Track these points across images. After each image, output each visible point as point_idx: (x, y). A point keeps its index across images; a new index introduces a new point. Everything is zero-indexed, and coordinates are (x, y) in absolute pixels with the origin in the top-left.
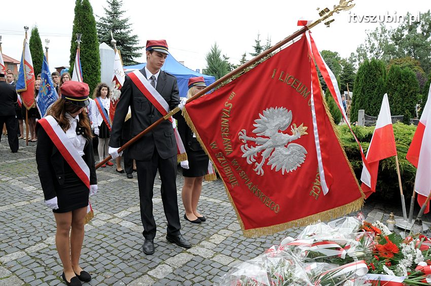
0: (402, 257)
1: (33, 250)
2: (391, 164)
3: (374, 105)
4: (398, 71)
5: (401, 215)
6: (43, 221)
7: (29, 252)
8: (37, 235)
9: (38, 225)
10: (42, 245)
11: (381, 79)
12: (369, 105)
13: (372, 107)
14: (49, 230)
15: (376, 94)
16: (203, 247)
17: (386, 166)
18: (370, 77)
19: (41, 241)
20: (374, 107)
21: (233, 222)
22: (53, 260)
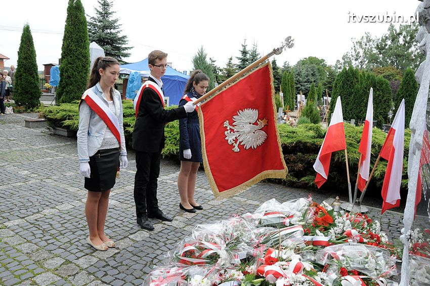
0: (335, 225)
1: (32, 218)
2: (342, 157)
3: (350, 110)
4: (373, 79)
5: (348, 201)
6: (38, 197)
7: (28, 220)
8: (34, 208)
9: (34, 200)
10: (39, 215)
11: (358, 86)
12: (346, 110)
13: (348, 112)
14: (45, 204)
15: (353, 100)
16: (177, 220)
17: (339, 158)
18: (347, 84)
19: (38, 212)
20: (350, 112)
21: (204, 203)
22: (49, 226)
